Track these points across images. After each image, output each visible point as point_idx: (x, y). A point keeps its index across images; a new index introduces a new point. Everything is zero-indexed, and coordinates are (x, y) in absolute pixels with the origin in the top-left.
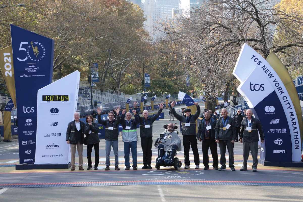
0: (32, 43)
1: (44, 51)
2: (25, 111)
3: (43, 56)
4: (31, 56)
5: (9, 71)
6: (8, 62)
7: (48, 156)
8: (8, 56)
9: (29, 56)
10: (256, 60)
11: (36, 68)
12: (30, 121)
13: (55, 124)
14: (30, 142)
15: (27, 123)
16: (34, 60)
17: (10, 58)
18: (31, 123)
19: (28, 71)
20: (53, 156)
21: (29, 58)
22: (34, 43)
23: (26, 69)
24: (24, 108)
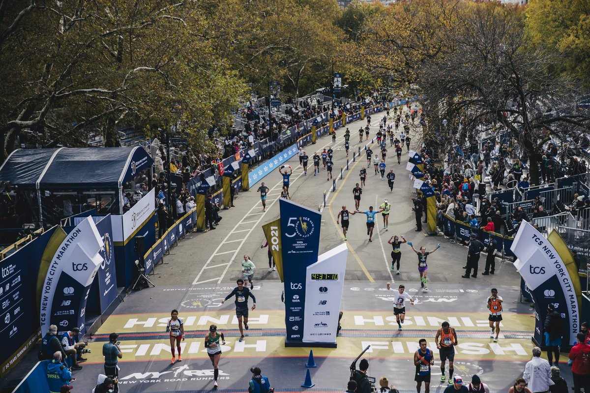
0: (300, 219)
1: (313, 227)
2: (293, 287)
3: (312, 232)
6: (275, 236)
7: (317, 334)
8: (275, 230)
9: (298, 232)
10: (537, 240)
11: (304, 245)
12: (298, 297)
13: (324, 303)
14: (297, 319)
15: (294, 299)
16: (302, 236)
17: (277, 231)
18: (298, 299)
19: (296, 247)
20: (321, 334)
21: (297, 234)
22: (302, 219)
23: (294, 245)
24: (292, 284)
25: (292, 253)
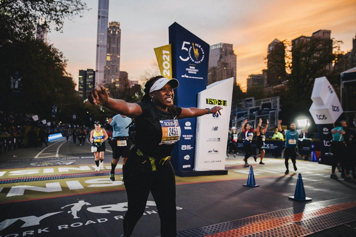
0: (193, 44)
1: (203, 55)
3: (202, 59)
4: (192, 57)
5: (167, 70)
6: (166, 60)
7: (209, 162)
8: (166, 54)
9: (190, 57)
11: (196, 70)
12: (190, 125)
13: (216, 129)
14: (189, 147)
15: (186, 126)
16: (194, 61)
17: (169, 56)
19: (189, 72)
20: (213, 161)
21: (190, 59)
22: (195, 45)
23: (187, 69)
25: (185, 78)
